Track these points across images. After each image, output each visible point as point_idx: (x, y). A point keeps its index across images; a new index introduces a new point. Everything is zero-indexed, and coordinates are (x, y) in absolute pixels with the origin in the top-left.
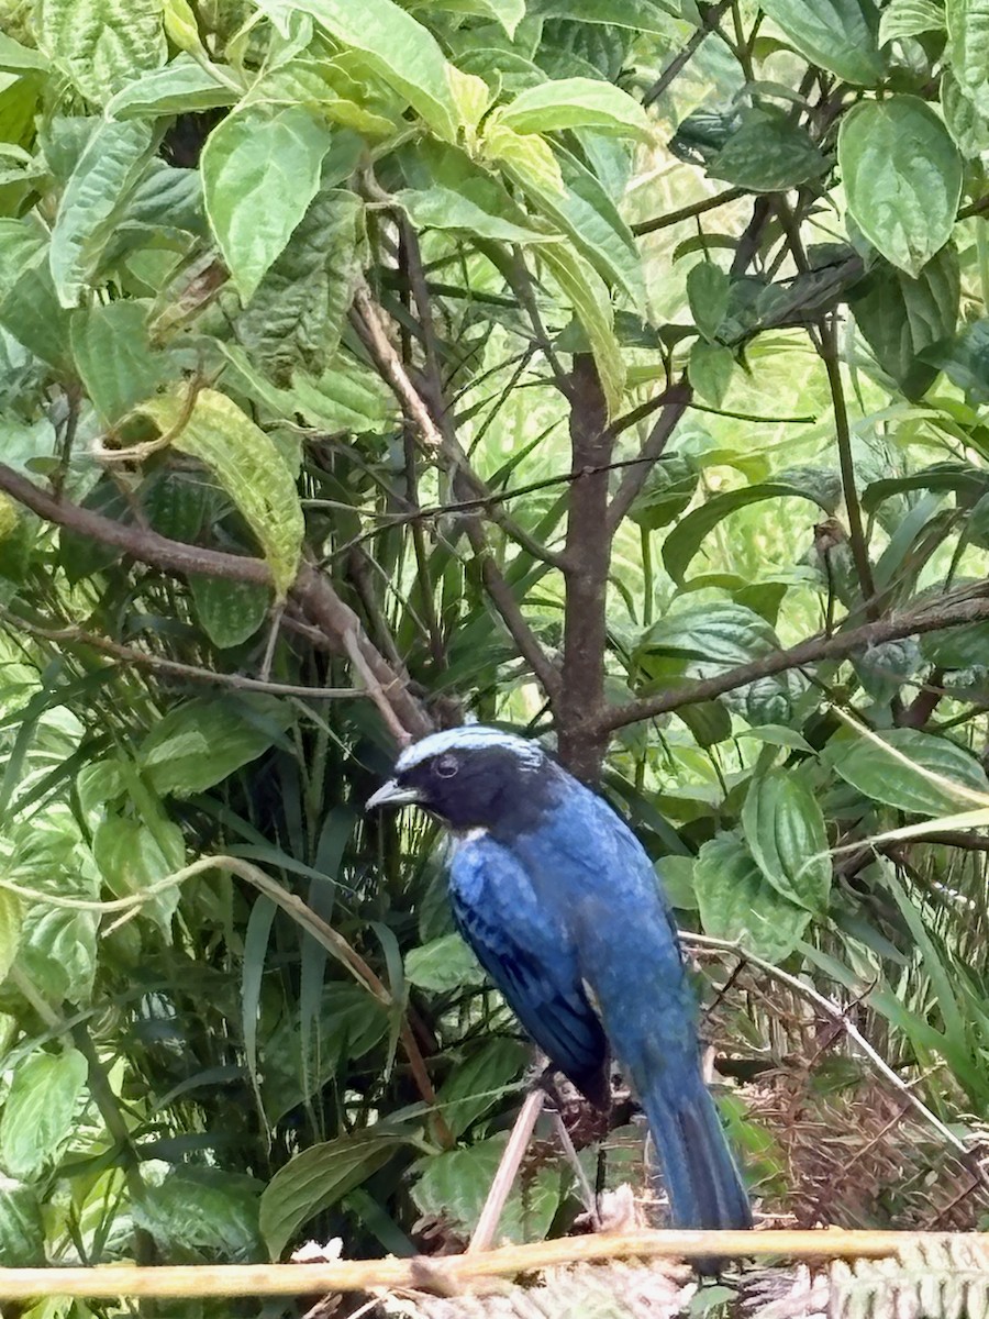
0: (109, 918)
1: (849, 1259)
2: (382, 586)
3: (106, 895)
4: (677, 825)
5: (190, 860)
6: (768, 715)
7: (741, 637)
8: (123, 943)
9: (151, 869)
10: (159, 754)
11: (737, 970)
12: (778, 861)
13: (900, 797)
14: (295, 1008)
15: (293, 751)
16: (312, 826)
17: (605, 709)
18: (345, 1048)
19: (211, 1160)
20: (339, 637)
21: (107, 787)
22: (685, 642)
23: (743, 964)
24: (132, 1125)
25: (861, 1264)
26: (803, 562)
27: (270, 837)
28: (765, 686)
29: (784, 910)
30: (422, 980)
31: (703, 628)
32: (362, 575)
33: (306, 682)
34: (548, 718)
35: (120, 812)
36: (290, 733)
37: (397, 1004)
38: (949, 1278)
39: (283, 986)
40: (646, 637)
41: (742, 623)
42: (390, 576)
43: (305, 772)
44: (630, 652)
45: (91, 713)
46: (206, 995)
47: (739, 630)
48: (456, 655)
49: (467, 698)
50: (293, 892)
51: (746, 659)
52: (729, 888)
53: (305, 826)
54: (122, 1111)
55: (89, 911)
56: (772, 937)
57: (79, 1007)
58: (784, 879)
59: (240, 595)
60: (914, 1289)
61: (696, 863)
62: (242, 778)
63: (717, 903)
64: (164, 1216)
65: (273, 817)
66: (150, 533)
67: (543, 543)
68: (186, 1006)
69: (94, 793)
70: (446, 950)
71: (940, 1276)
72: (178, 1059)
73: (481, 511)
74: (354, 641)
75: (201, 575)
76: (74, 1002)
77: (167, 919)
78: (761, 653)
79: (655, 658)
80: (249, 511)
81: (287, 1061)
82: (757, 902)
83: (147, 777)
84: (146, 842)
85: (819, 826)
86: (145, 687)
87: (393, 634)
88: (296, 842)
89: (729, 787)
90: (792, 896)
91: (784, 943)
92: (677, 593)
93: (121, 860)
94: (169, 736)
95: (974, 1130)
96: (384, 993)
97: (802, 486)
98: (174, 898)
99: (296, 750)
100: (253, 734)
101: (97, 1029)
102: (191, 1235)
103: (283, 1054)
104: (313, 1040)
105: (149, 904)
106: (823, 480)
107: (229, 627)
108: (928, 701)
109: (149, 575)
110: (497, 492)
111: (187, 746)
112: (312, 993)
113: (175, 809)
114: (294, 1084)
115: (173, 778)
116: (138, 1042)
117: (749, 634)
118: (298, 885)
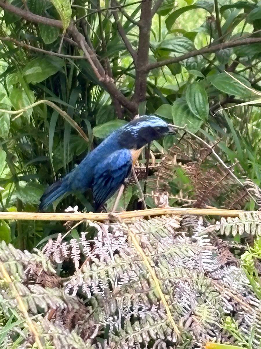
0: (13, 116)
1: (226, 217)
2: (89, 28)
3: (13, 109)
4: (165, 96)
5: (36, 101)
6: (192, 67)
7: (186, 46)
8: (17, 123)
9: (25, 103)
10: (28, 72)
11: (184, 135)
12: (194, 106)
13: (228, 90)
14: (62, 141)
15: (64, 72)
16: (68, 92)
17: (149, 64)
18: (75, 153)
19: (37, 181)
20: (79, 42)
21: (14, 80)
22: (170, 47)
23: (185, 133)
24: (18, 171)
25: (229, 218)
26: (202, 26)
27: (57, 95)
28: (191, 60)
29: (196, 120)
30: (97, 135)
31: (175, 43)
32: (84, 26)
33: (68, 54)
34: (133, 66)
35: (17, 87)
36: (64, 68)
37: (90, 141)
38: (253, 223)
39: (59, 136)
40: (160, 45)
41: (186, 42)
42: (92, 26)
43: (67, 78)
44: (155, 49)
45: (10, 60)
46: (39, 137)
47: (185, 44)
48: (109, 48)
49: (111, 60)
50: (63, 110)
51: (186, 52)
52: (181, 114)
53: (66, 93)
54: (15, 167)
55: (8, 113)
56: (193, 127)
57: (5, 139)
58: (196, 112)
59: (52, 30)
60: (243, 225)
61: (172, 106)
62: (50, 80)
63: (178, 117)
64: (25, 196)
65: (58, 90)
66: (29, 12)
67: (133, 18)
68: (33, 140)
69: (11, 82)
70: (104, 128)
71: (251, 222)
72: (30, 154)
73: (117, 9)
74: (83, 43)
75: (42, 24)
76: (3, 138)
77: (29, 116)
78: (190, 50)
79: (162, 51)
80: (57, 7)
81: (59, 155)
82: (188, 117)
83: (25, 78)
84: (24, 96)
85: (206, 97)
86: (25, 54)
87: (92, 42)
88: (64, 97)
89: (180, 86)
90: (198, 116)
91: (195, 129)
92: (168, 33)
93: (17, 100)
94: (31, 68)
95: (246, 181)
96: (87, 138)
97: (204, 6)
98: (31, 111)
99: (65, 72)
100: (54, 67)
101: (9, 145)
102: (32, 201)
103: (58, 154)
104: (67, 150)
105: (25, 112)
106: (209, 5)
107: (49, 38)
108: (235, 65)
109: (27, 24)
110: (122, 5)
111: (36, 70)
112: (67, 138)
113: (32, 87)
114: (61, 162)
115: (32, 79)
116: (19, 149)
117: (187, 45)
118: (64, 108)
